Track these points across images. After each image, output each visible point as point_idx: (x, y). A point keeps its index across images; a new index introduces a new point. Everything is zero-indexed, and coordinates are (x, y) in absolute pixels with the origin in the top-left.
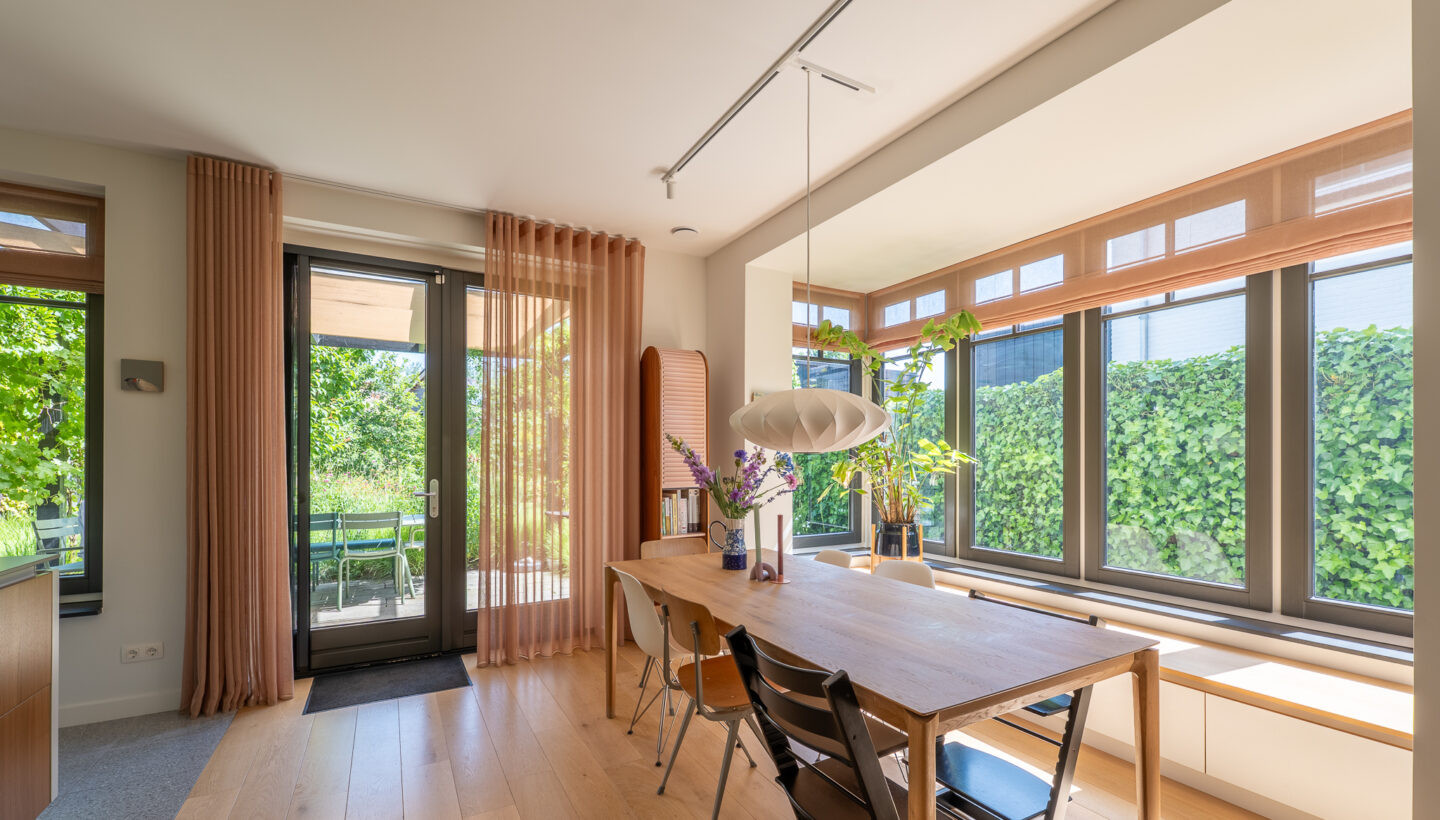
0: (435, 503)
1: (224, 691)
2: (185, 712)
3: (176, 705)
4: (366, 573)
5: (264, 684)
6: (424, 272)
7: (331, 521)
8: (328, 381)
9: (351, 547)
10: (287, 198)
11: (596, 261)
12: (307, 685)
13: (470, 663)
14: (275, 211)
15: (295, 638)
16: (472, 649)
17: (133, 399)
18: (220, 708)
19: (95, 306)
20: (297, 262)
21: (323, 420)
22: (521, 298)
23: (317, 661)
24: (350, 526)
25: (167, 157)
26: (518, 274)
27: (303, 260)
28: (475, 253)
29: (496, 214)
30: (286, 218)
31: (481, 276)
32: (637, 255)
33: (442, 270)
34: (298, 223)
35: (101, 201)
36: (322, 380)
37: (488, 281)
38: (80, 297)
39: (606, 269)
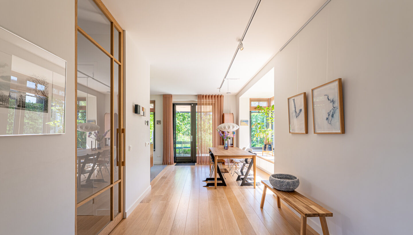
0: (192, 139)
1: (167, 162)
2: (163, 164)
3: (162, 163)
4: (187, 153)
5: (171, 162)
6: (190, 104)
7: (180, 143)
8: (183, 118)
9: (184, 148)
10: (173, 98)
11: (215, 99)
12: (176, 164)
13: (196, 164)
14: (172, 99)
15: (174, 157)
16: (196, 162)
17: (158, 125)
18: (166, 164)
19: (154, 114)
20: (174, 105)
21: (182, 125)
22: (203, 106)
23: (177, 161)
24: (183, 144)
25: (161, 95)
26: (202, 103)
27: (175, 105)
28: (196, 100)
29: (199, 95)
30: (173, 100)
31: (197, 103)
32: (222, 97)
33: (193, 104)
34: (174, 100)
35: (155, 101)
36: (182, 118)
37: (198, 104)
38: (153, 113)
39: (216, 100)
